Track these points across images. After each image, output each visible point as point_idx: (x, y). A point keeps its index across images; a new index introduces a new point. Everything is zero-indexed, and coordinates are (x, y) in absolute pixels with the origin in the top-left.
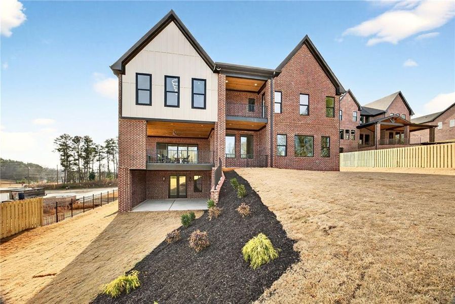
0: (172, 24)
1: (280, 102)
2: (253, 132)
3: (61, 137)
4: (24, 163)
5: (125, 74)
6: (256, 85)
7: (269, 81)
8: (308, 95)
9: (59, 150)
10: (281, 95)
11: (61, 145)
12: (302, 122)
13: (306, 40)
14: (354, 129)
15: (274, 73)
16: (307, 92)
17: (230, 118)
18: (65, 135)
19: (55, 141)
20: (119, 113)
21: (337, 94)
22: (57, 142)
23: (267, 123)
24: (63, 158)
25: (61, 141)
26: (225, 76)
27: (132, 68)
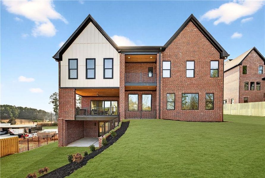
0: (91, 24)
1: (170, 69)
2: (151, 92)
3: (53, 94)
4: (37, 109)
5: (62, 60)
6: (151, 57)
7: (158, 55)
8: (194, 61)
9: (53, 102)
10: (171, 63)
11: (54, 99)
12: (188, 83)
13: (192, 18)
14: (259, 81)
15: (161, 48)
16: (192, 59)
17: (128, 85)
18: (56, 93)
19: (50, 97)
20: (59, 85)
21: (221, 58)
22: (51, 98)
23: (156, 86)
24: (55, 107)
25: (54, 97)
26: (124, 55)
27: (66, 56)
